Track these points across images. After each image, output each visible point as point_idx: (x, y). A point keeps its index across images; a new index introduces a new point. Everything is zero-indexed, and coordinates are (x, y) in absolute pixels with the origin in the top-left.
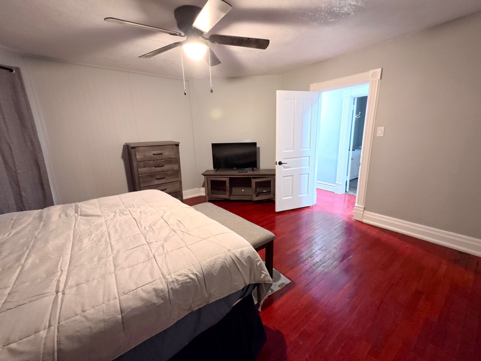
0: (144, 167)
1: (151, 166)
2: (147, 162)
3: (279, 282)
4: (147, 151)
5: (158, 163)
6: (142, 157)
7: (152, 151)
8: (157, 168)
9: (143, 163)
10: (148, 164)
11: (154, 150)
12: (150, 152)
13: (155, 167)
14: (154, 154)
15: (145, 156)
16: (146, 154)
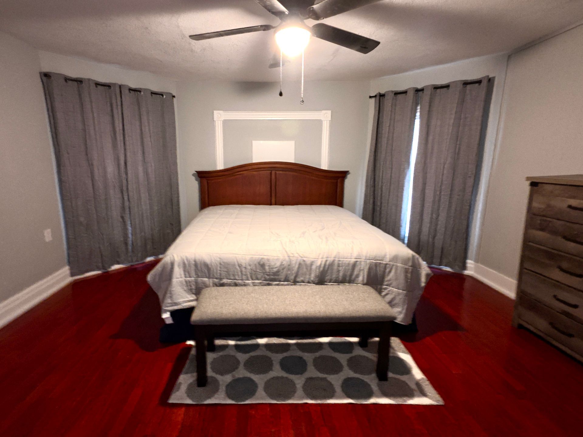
0: (542, 230)
1: (554, 232)
2: (550, 222)
3: (183, 388)
4: (557, 196)
5: (576, 233)
6: (543, 206)
7: (567, 197)
8: (569, 243)
9: (540, 220)
10: (550, 225)
11: (574, 197)
12: (563, 199)
13: (565, 238)
14: (570, 207)
15: (549, 206)
16: (553, 203)
